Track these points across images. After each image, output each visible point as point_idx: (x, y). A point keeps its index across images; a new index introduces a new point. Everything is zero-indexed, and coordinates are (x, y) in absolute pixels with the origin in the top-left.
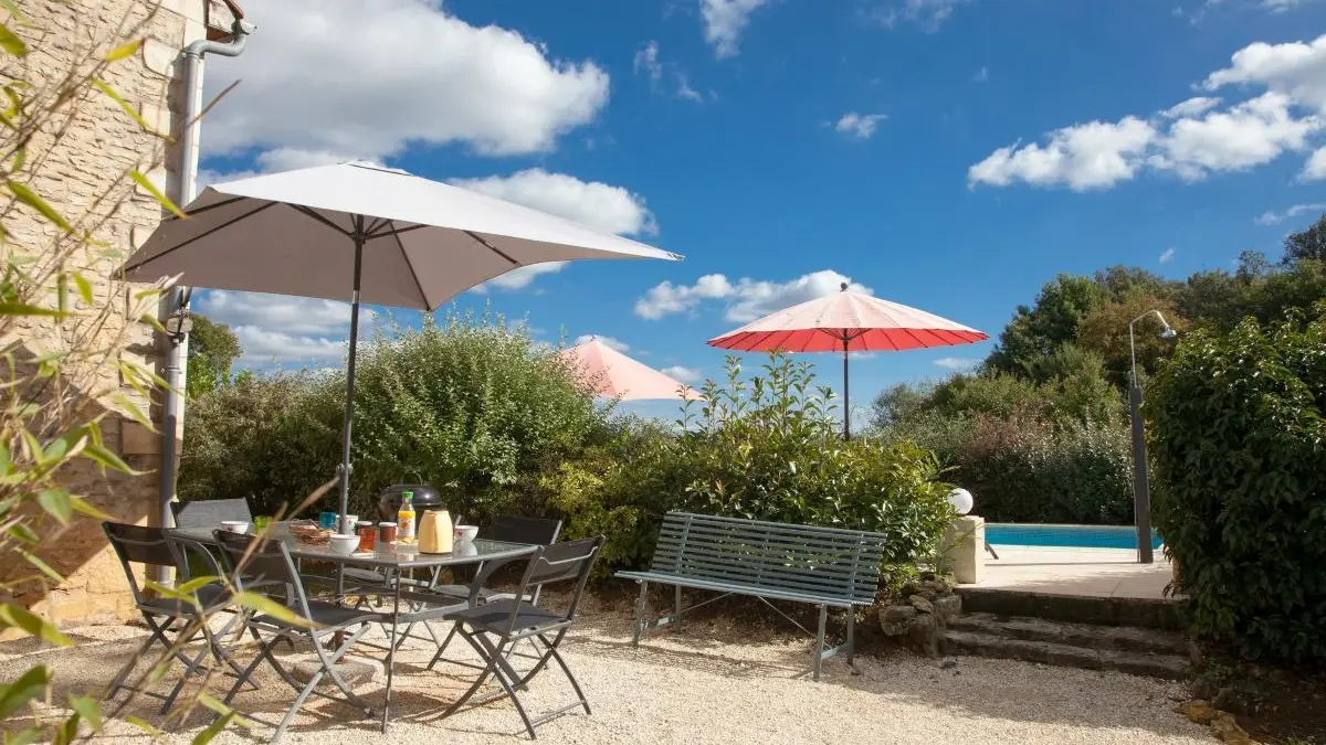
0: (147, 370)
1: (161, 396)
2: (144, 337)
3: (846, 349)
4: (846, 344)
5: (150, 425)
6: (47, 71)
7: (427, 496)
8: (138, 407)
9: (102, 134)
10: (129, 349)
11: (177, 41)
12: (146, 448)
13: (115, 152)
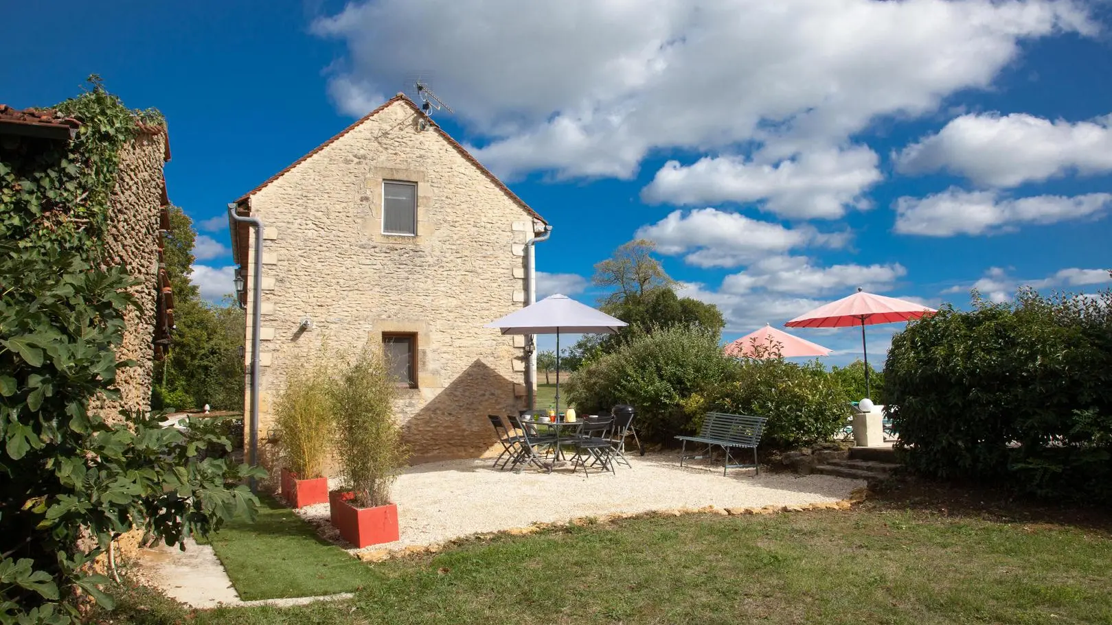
0: (520, 366)
1: (527, 373)
2: (520, 353)
3: (863, 324)
4: (863, 321)
5: (524, 385)
6: (481, 266)
7: (630, 409)
8: (520, 379)
9: (501, 283)
10: (515, 358)
11: (524, 241)
12: (523, 393)
13: (505, 288)
